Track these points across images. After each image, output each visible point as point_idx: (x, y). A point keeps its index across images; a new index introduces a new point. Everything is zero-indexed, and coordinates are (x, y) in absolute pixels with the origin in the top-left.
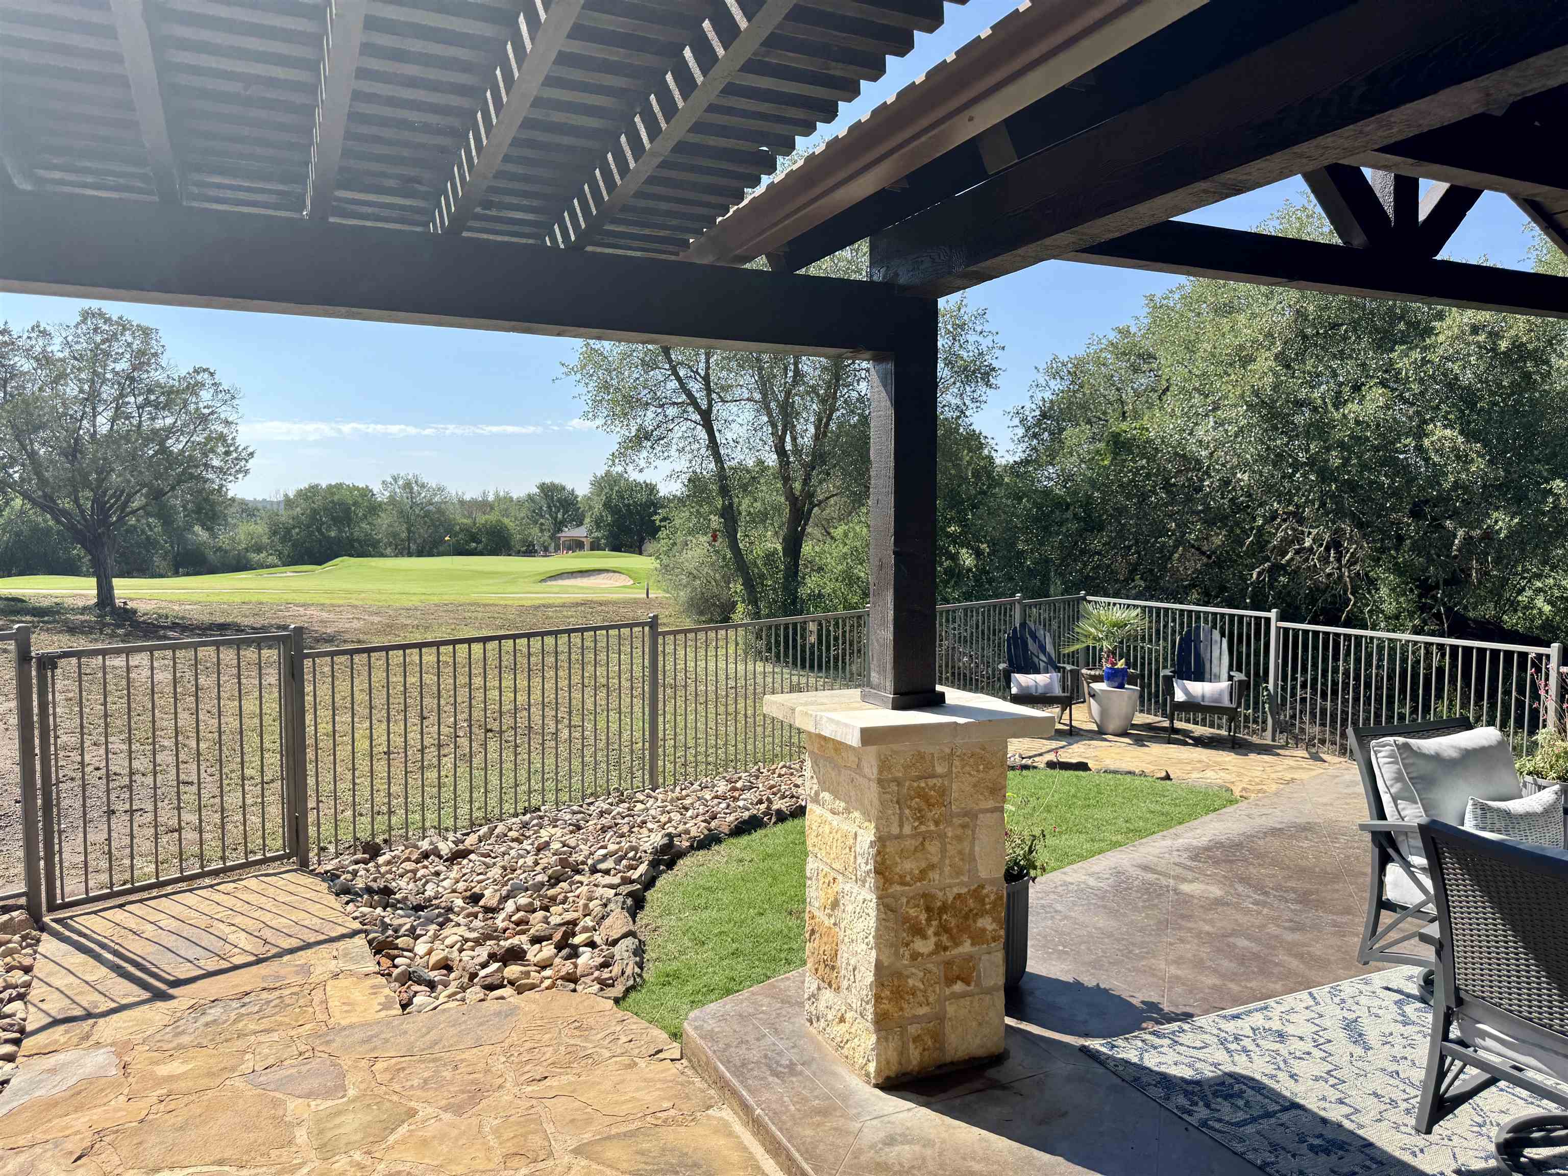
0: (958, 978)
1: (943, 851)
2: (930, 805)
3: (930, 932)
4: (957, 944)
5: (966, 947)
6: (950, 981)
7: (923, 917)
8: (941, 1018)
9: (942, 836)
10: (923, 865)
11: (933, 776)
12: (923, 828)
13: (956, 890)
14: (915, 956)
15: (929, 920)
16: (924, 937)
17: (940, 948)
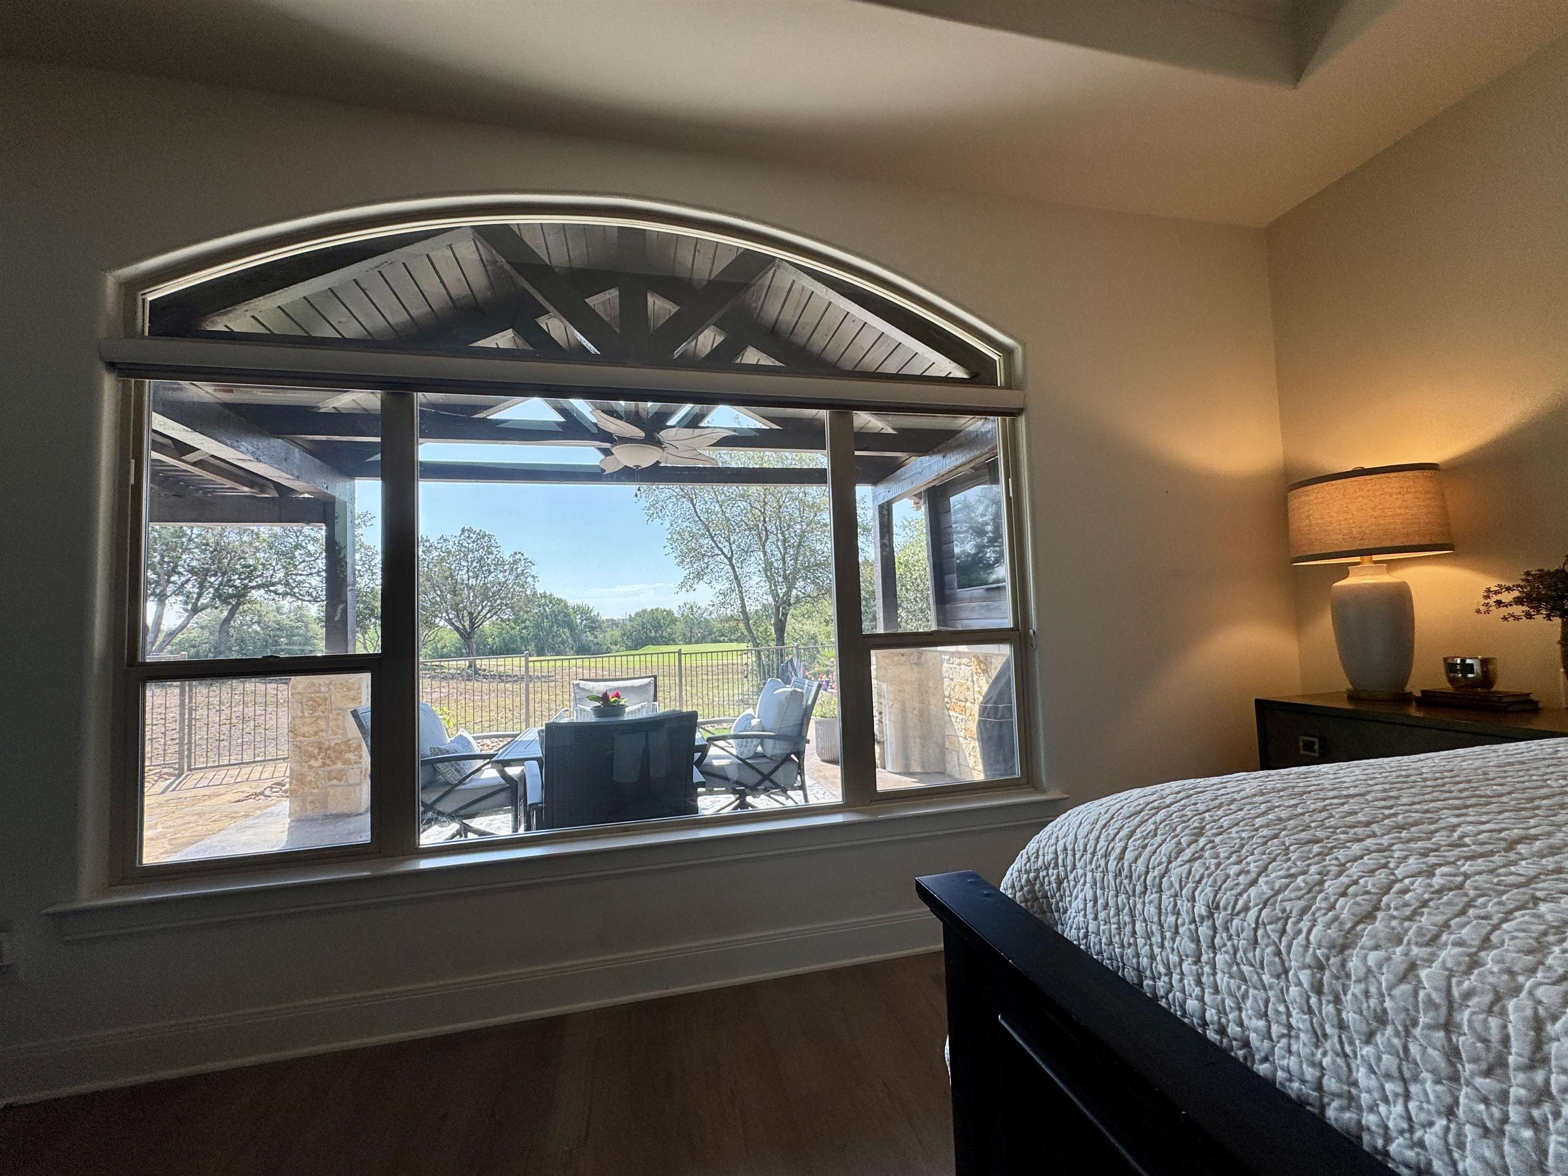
0: (336, 778)
1: (328, 723)
2: (319, 705)
3: (319, 757)
4: (335, 764)
5: (339, 765)
6: (330, 779)
7: (316, 751)
8: (326, 796)
9: (327, 718)
10: (315, 729)
11: (320, 692)
12: (316, 714)
13: (336, 741)
14: (310, 767)
15: (319, 753)
16: (316, 760)
17: (324, 764)
